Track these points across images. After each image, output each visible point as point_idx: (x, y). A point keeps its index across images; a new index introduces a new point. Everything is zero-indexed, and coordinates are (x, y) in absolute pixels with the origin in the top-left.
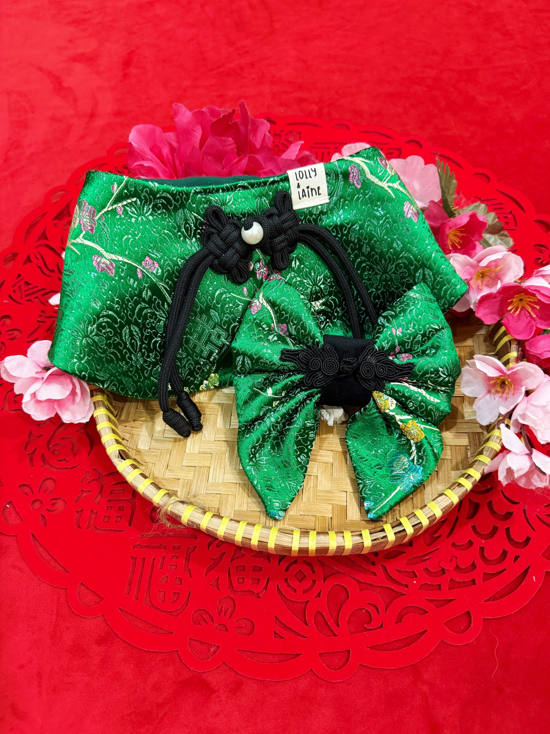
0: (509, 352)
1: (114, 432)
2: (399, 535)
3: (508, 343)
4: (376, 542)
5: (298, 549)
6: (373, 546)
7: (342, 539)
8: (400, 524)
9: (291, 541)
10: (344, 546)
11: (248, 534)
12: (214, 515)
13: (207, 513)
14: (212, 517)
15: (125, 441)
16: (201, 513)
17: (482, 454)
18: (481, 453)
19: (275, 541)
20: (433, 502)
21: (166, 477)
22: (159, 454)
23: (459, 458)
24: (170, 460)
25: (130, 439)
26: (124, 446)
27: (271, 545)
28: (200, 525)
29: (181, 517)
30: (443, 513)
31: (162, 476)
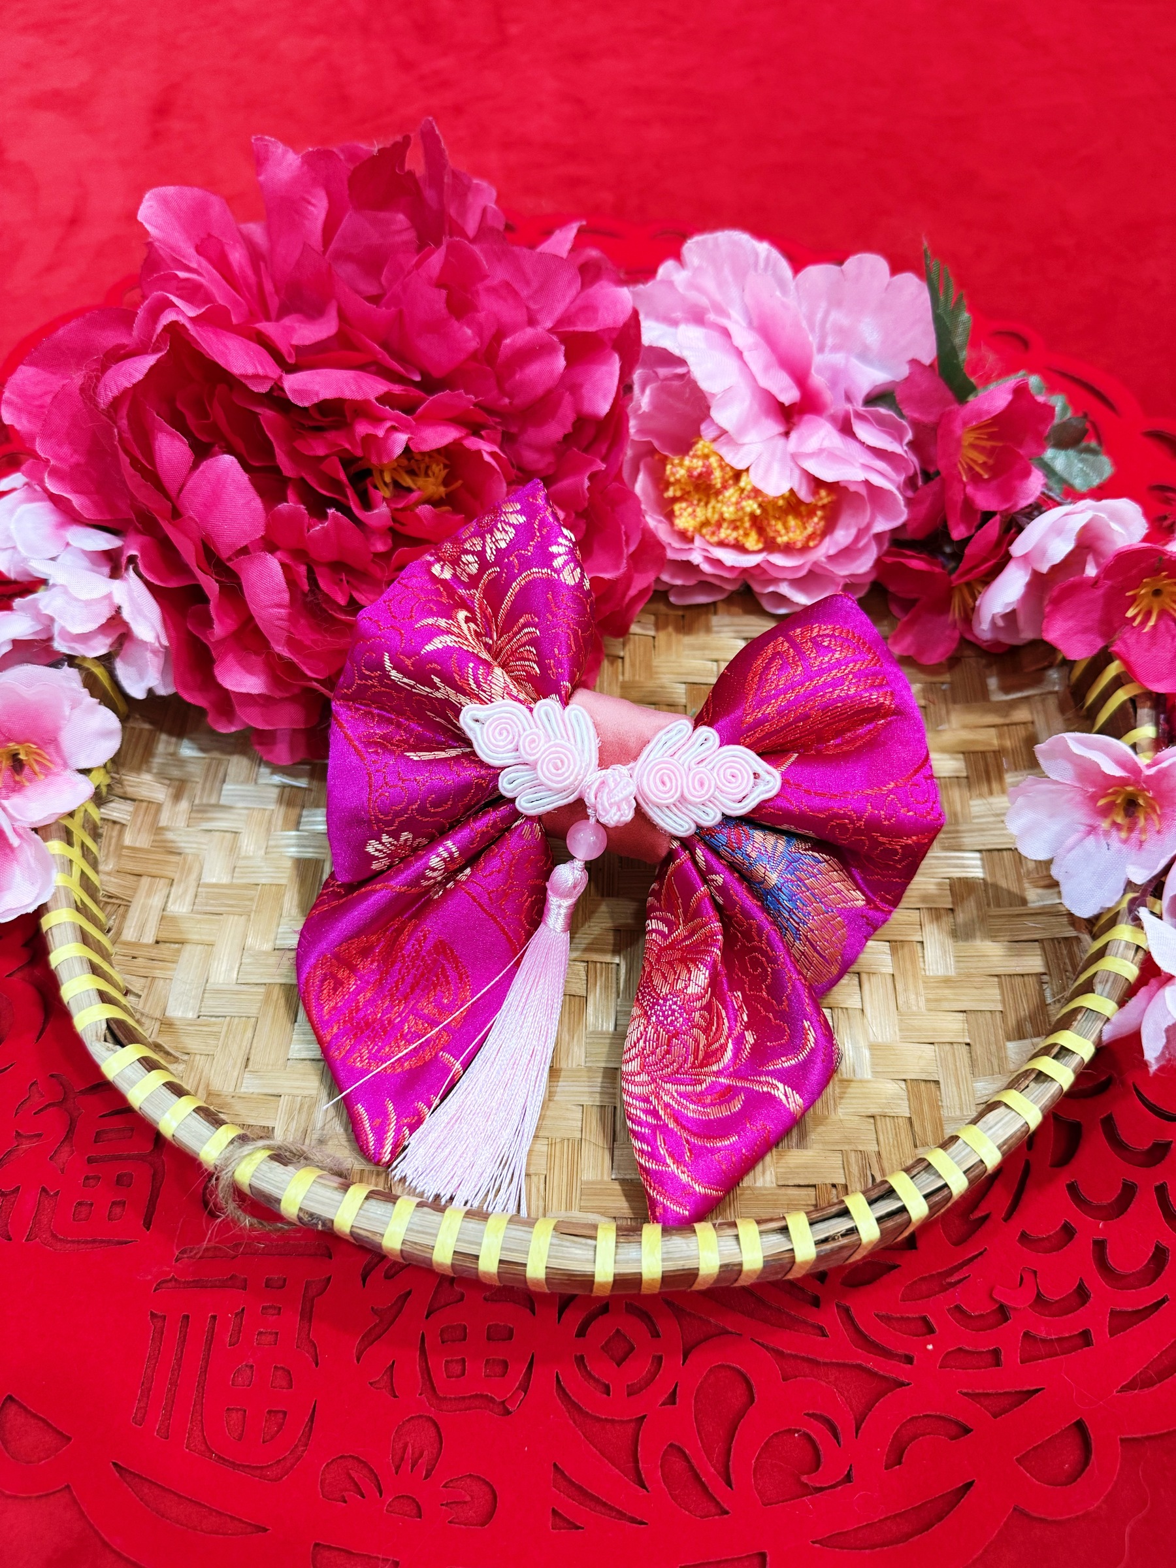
0: (1134, 728)
1: (95, 970)
2: (890, 1224)
3: (1129, 705)
4: (827, 1247)
5: (611, 1279)
6: (820, 1258)
7: (734, 1243)
8: (890, 1193)
9: (591, 1257)
10: (741, 1265)
11: (471, 1243)
12: (372, 1192)
13: (352, 1188)
14: (367, 1198)
15: (131, 998)
16: (336, 1189)
17: (1093, 991)
18: (1088, 988)
19: (545, 1259)
20: (974, 1128)
21: (243, 1090)
22: (225, 1029)
23: (1025, 1009)
24: (254, 1045)
25: (146, 991)
26: (124, 1009)
27: (536, 1271)
28: (332, 1221)
29: (278, 1201)
30: (1003, 1155)
31: (231, 1090)
